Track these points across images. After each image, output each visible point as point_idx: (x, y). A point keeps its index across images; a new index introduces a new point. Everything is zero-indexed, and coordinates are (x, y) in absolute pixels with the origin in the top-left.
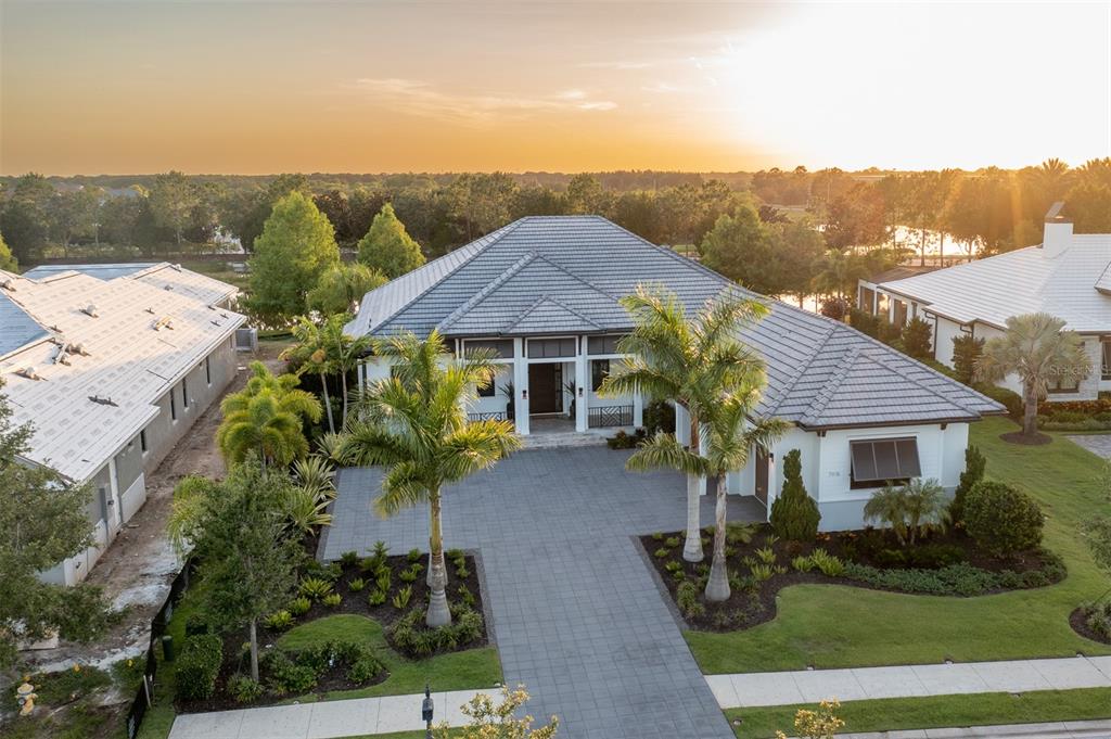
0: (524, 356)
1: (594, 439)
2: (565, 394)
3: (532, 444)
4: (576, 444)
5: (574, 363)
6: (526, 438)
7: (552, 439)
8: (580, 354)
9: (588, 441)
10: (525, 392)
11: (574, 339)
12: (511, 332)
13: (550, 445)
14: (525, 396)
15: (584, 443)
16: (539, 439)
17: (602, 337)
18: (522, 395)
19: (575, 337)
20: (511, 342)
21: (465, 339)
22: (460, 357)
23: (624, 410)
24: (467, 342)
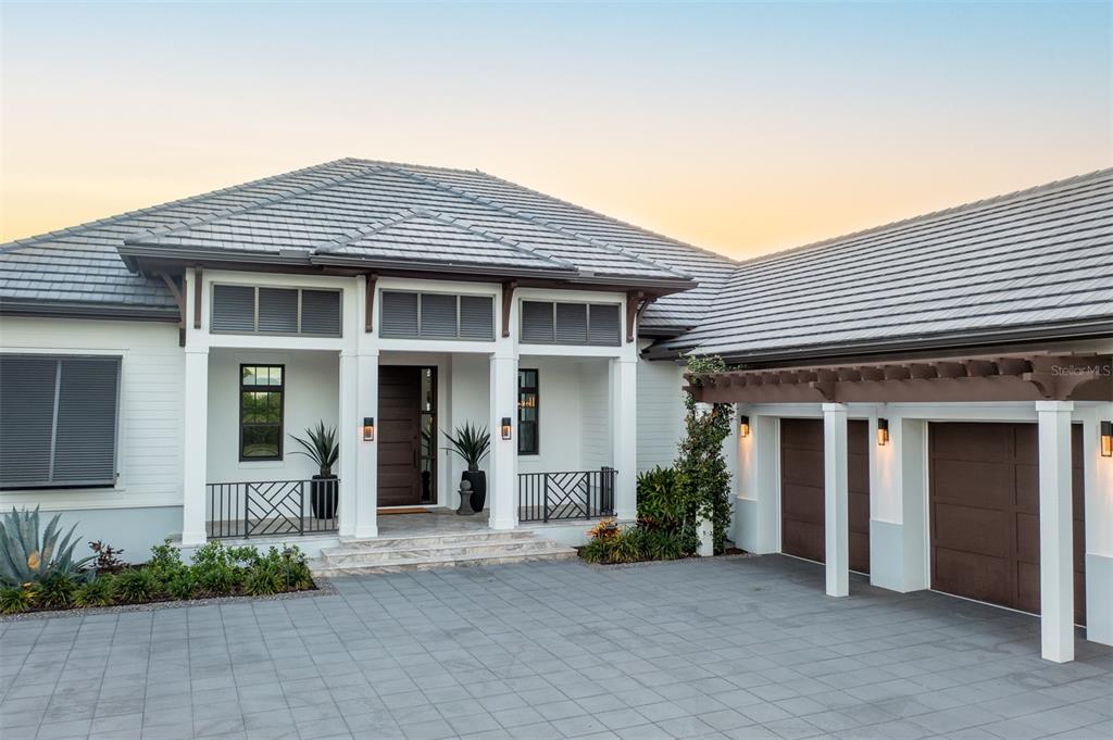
0: (369, 330)
1: (541, 545)
2: (441, 454)
3: (385, 559)
4: (501, 555)
6: (367, 544)
7: (437, 545)
8: (505, 335)
9: (528, 550)
10: (368, 422)
11: (489, 301)
12: (342, 250)
13: (434, 559)
14: (367, 434)
15: (519, 553)
16: (404, 547)
17: (552, 304)
18: (361, 430)
19: (494, 292)
20: (335, 297)
21: (212, 279)
22: (197, 326)
23: (596, 481)
24: (219, 290)
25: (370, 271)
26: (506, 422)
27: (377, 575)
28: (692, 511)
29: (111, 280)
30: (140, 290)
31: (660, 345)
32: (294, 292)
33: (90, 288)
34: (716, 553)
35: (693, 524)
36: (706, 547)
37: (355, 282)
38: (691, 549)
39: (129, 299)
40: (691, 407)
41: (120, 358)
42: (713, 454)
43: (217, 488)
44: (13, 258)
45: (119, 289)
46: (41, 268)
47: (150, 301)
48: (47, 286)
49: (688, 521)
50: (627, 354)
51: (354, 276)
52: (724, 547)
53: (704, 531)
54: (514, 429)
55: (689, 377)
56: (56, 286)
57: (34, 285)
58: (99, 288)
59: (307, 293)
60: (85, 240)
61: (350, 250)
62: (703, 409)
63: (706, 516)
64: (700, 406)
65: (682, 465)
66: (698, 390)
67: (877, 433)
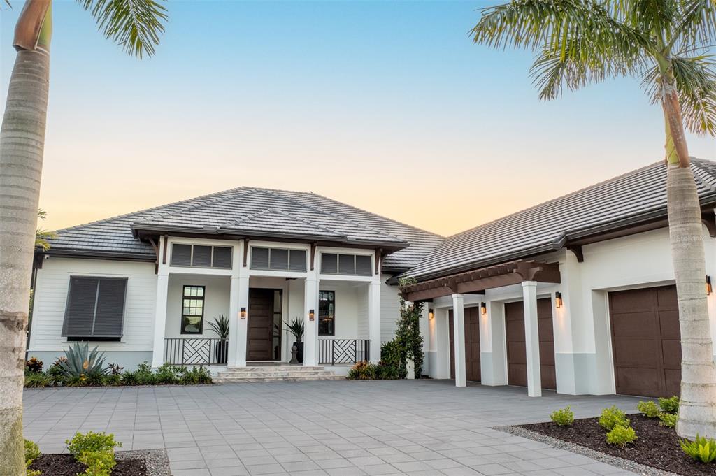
0: (245, 266)
1: (328, 373)
2: (284, 332)
3: (249, 376)
4: (307, 376)
5: (303, 280)
6: (241, 369)
7: (272, 372)
8: (312, 269)
9: (320, 374)
10: (243, 310)
11: (304, 252)
12: (233, 227)
13: (273, 376)
14: (243, 316)
15: (316, 376)
16: (258, 371)
17: (336, 255)
18: (240, 314)
19: (306, 248)
20: (228, 251)
21: (173, 241)
22: (164, 263)
23: (361, 347)
24: (175, 246)
25: (246, 237)
26: (312, 312)
27: (244, 382)
28: (404, 355)
29: (125, 242)
30: (138, 247)
31: (393, 275)
32: (210, 247)
33: (116, 245)
34: (416, 377)
35: (404, 363)
36: (411, 374)
37: (239, 243)
38: (403, 375)
39: (133, 250)
40: (403, 303)
41: (127, 279)
42: (416, 326)
43: (170, 341)
44: (81, 232)
45: (129, 246)
46: (93, 237)
47: (142, 251)
48: (96, 244)
49: (402, 361)
50: (376, 281)
51: (239, 240)
52: (419, 375)
53: (410, 366)
54: (317, 316)
55: (401, 289)
56: (100, 244)
57: (90, 244)
58: (119, 245)
59: (216, 248)
60: (113, 225)
61: (236, 227)
62: (409, 304)
63: (410, 358)
64: (407, 303)
65: (399, 332)
66: (406, 294)
67: (481, 309)
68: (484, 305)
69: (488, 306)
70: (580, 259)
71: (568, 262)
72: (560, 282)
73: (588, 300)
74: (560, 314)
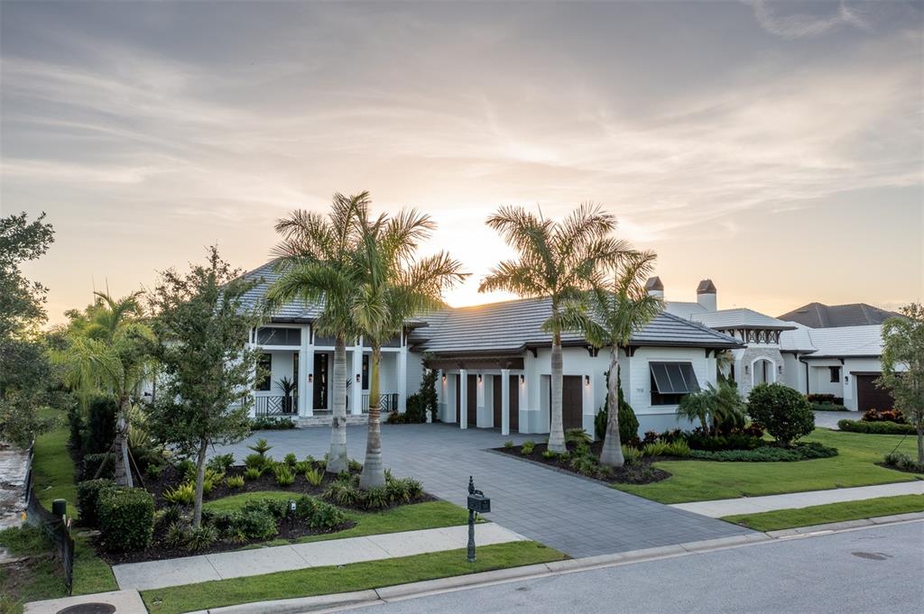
0: (311, 343)
5: (350, 353)
6: (310, 418)
10: (310, 375)
14: (310, 380)
16: (323, 419)
18: (308, 378)
20: (298, 332)
22: (253, 342)
23: (391, 399)
25: (312, 323)
26: (358, 376)
27: (315, 427)
28: (425, 407)
31: (416, 346)
32: (285, 329)
34: (433, 422)
35: (425, 412)
36: (429, 420)
37: (307, 327)
38: (423, 420)
40: (424, 370)
42: (432, 387)
43: (258, 398)
49: (423, 411)
50: (403, 351)
51: (307, 325)
52: (435, 420)
53: (429, 414)
54: (361, 379)
55: (423, 360)
59: (290, 330)
61: (306, 317)
62: (428, 371)
63: (429, 409)
64: (428, 370)
65: (421, 390)
66: (427, 364)
67: (478, 379)
68: (480, 376)
69: (483, 377)
70: (536, 356)
71: (529, 359)
72: (523, 368)
73: (538, 380)
74: (523, 387)
